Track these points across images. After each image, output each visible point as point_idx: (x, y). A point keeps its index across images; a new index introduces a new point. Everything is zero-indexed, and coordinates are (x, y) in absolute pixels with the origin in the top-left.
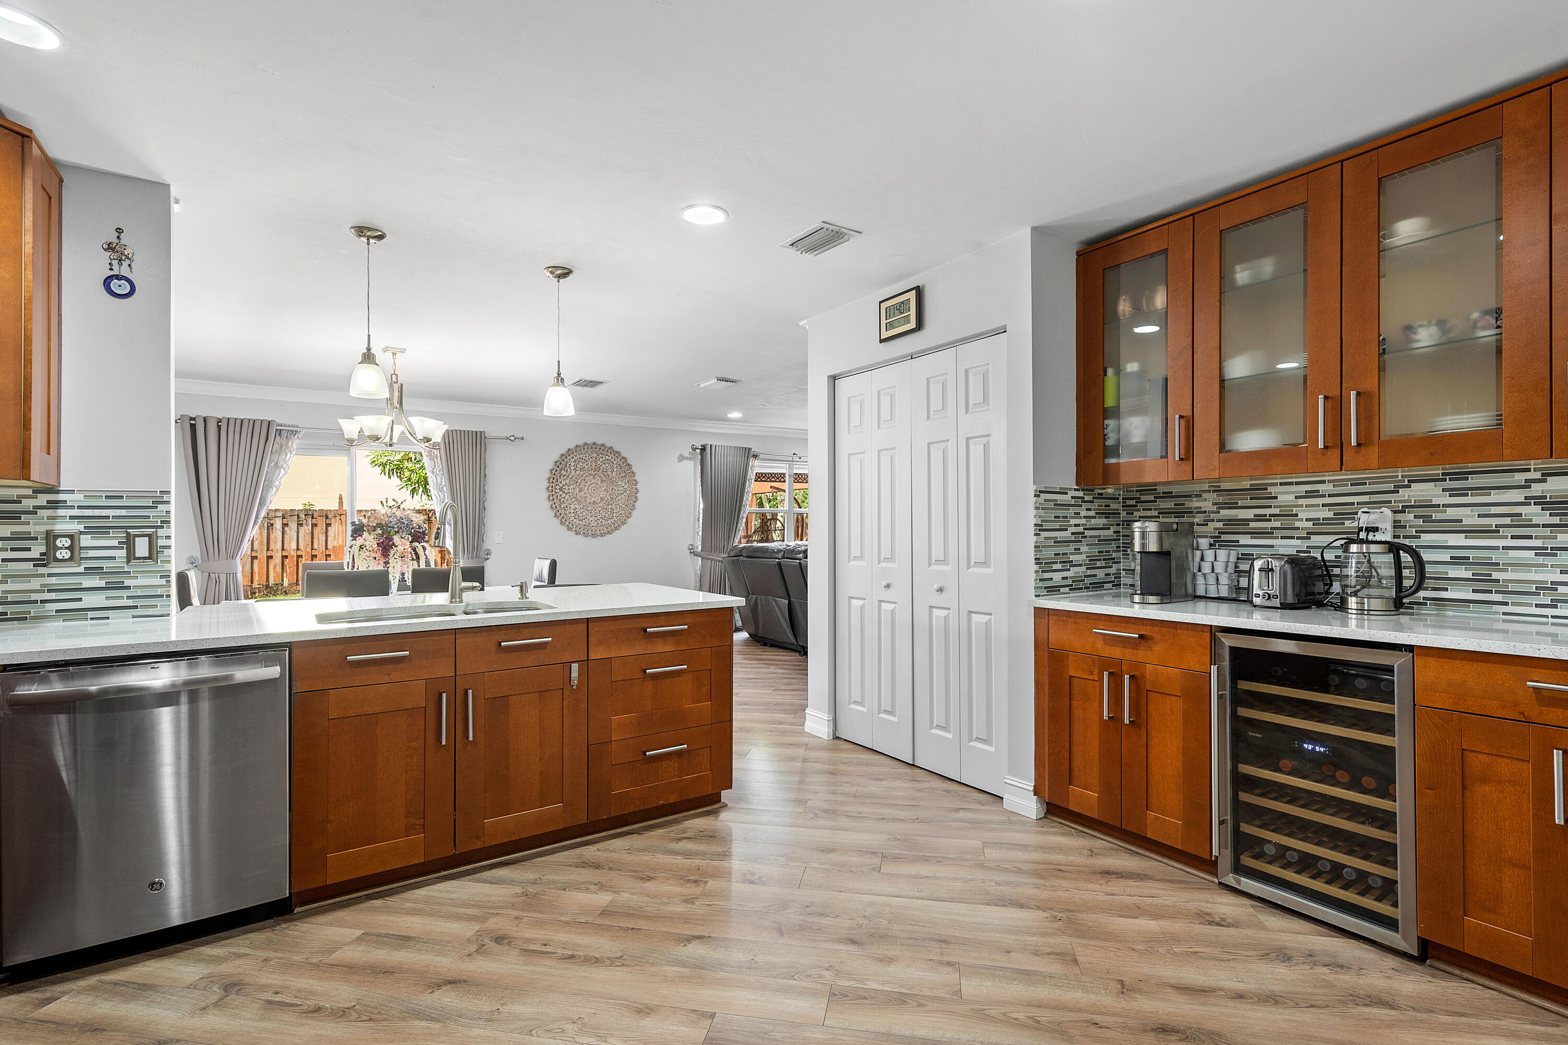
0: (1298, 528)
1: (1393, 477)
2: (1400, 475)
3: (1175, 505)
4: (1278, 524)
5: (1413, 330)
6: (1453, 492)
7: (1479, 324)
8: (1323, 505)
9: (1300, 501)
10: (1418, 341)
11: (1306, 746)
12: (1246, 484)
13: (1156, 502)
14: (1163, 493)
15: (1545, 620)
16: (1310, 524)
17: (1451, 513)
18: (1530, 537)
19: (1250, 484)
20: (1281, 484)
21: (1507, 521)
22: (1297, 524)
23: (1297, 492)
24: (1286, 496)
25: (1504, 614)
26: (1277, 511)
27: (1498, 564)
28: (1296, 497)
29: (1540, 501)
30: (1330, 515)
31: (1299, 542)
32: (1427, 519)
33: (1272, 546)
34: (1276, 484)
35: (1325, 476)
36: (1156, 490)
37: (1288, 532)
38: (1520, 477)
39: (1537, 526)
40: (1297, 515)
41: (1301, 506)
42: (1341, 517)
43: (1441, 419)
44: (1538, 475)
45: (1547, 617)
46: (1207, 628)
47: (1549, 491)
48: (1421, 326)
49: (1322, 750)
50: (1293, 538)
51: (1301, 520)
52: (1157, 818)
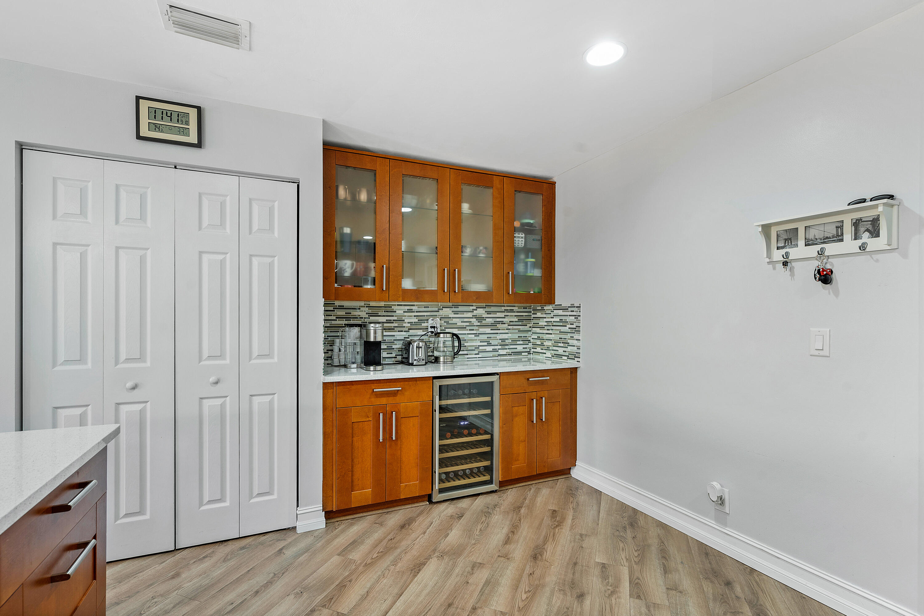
0: (404, 327)
1: (437, 305)
2: (440, 304)
3: (346, 313)
4: (396, 325)
5: (466, 248)
6: (456, 313)
7: (482, 252)
8: (414, 316)
9: (405, 314)
10: (466, 253)
11: (461, 423)
12: (382, 304)
13: (334, 311)
14: (339, 306)
15: (476, 359)
16: (409, 325)
17: (454, 321)
18: (473, 330)
19: (384, 304)
20: (398, 305)
21: (468, 324)
22: (404, 325)
23: (404, 309)
24: (400, 311)
25: (467, 358)
26: (395, 318)
27: (466, 340)
28: (404, 312)
29: (475, 317)
30: (417, 321)
31: (405, 333)
32: (448, 323)
33: (394, 336)
34: (395, 305)
35: (415, 303)
36: (334, 304)
37: (400, 329)
38: (472, 308)
39: (475, 326)
40: (404, 320)
41: (406, 316)
42: (421, 321)
43: (473, 285)
44: (475, 308)
45: (477, 358)
46: (431, 378)
47: (477, 313)
48: (469, 247)
49: (467, 423)
50: (402, 331)
51: (406, 323)
52: (406, 485)
